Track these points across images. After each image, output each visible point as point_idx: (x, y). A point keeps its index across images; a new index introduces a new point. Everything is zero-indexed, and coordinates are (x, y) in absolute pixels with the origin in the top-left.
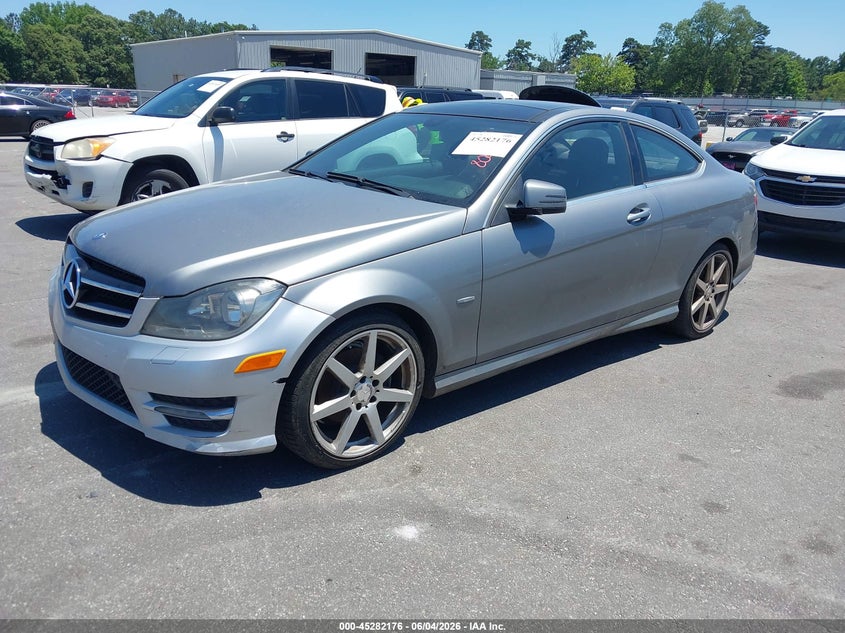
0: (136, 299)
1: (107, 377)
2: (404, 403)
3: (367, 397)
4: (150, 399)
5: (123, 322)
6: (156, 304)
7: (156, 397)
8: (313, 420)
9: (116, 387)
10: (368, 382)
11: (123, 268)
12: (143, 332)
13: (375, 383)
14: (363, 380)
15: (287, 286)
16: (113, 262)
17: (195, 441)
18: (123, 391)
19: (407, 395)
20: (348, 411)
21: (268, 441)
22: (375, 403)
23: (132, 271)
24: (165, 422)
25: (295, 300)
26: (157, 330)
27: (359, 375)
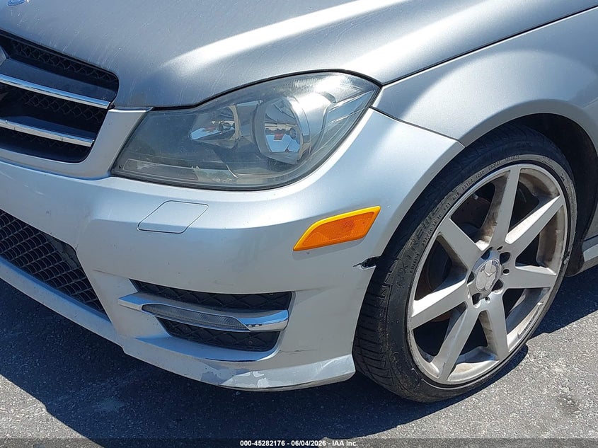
0: (103, 113)
1: (50, 247)
2: (540, 289)
3: (489, 284)
4: (133, 290)
5: (78, 154)
6: (141, 120)
7: (142, 287)
8: (411, 326)
9: (66, 266)
10: (495, 258)
11: (74, 54)
12: (115, 171)
13: (504, 257)
14: (486, 255)
15: (380, 85)
16: (53, 44)
17: (218, 368)
18: (81, 272)
19: (546, 275)
20: (461, 308)
21: (341, 366)
22: (500, 292)
23: (90, 60)
24: (160, 331)
25: (394, 112)
26: (140, 168)
27: (482, 246)
